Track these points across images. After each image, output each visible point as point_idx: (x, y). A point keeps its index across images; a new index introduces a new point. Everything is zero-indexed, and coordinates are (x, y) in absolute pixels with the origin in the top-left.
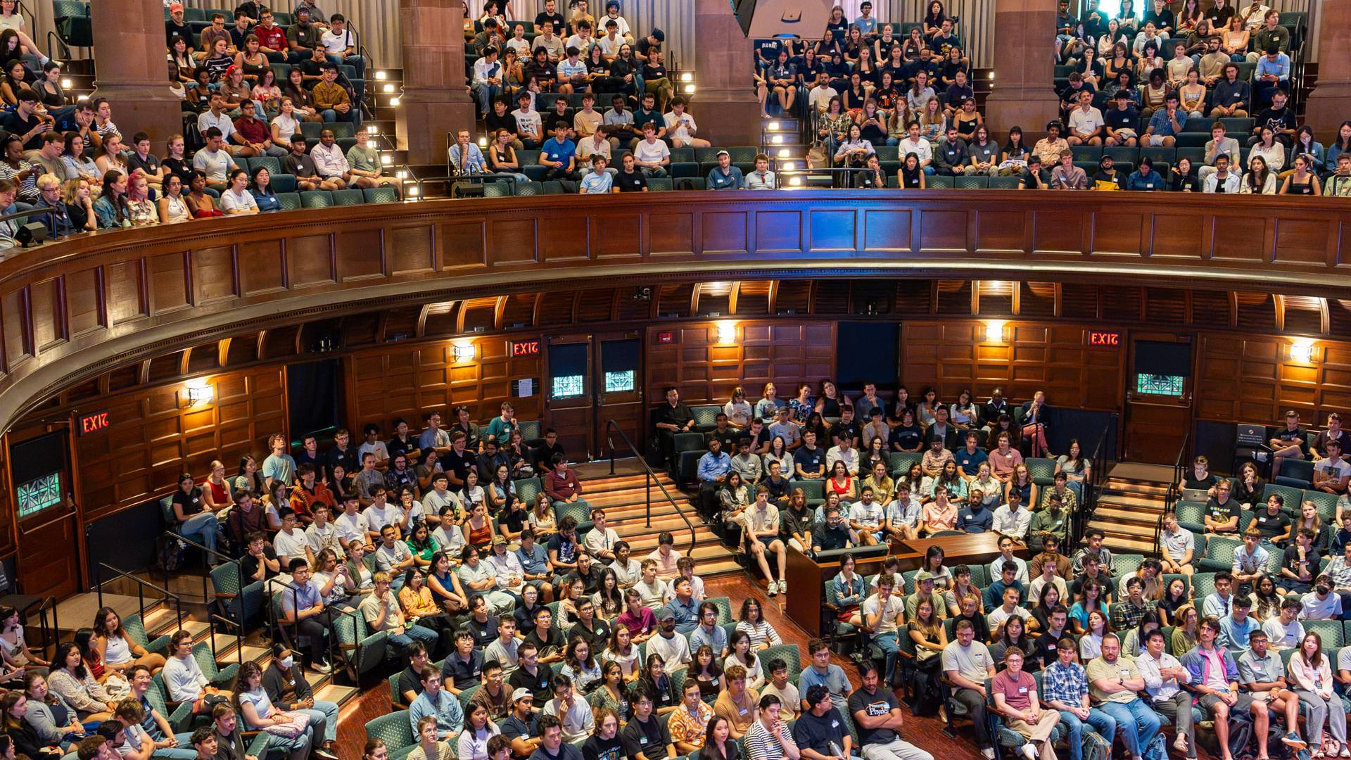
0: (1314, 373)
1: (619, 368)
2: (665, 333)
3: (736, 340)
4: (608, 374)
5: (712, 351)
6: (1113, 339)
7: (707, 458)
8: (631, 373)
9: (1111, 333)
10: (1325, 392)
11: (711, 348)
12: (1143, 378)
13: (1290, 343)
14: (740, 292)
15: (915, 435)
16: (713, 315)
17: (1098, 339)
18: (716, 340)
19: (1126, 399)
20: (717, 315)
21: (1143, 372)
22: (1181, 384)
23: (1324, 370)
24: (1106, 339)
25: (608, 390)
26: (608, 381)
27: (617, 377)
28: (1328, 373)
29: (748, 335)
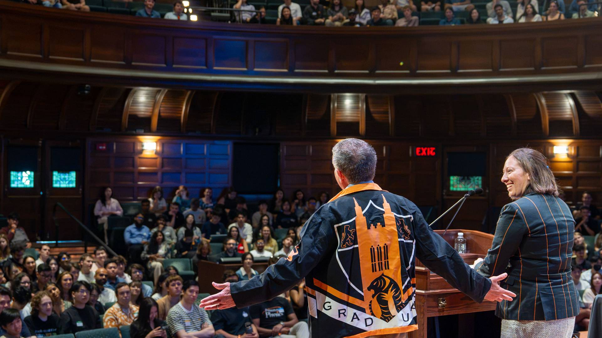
0: (570, 165)
1: (64, 170)
2: (102, 143)
3: (157, 153)
4: (55, 173)
5: (138, 161)
6: (431, 152)
7: (132, 228)
8: (73, 174)
9: (430, 147)
10: (579, 178)
11: (136, 158)
12: (453, 180)
13: (552, 145)
14: (159, 116)
15: (292, 220)
16: (138, 131)
17: (421, 152)
18: (141, 151)
19: (442, 195)
20: (142, 131)
21: (454, 175)
22: (480, 182)
23: (578, 162)
24: (426, 151)
25: (56, 185)
26: (55, 178)
27: (62, 176)
28: (580, 164)
29: (165, 149)
